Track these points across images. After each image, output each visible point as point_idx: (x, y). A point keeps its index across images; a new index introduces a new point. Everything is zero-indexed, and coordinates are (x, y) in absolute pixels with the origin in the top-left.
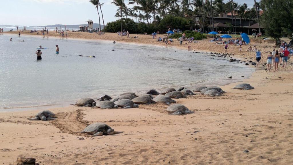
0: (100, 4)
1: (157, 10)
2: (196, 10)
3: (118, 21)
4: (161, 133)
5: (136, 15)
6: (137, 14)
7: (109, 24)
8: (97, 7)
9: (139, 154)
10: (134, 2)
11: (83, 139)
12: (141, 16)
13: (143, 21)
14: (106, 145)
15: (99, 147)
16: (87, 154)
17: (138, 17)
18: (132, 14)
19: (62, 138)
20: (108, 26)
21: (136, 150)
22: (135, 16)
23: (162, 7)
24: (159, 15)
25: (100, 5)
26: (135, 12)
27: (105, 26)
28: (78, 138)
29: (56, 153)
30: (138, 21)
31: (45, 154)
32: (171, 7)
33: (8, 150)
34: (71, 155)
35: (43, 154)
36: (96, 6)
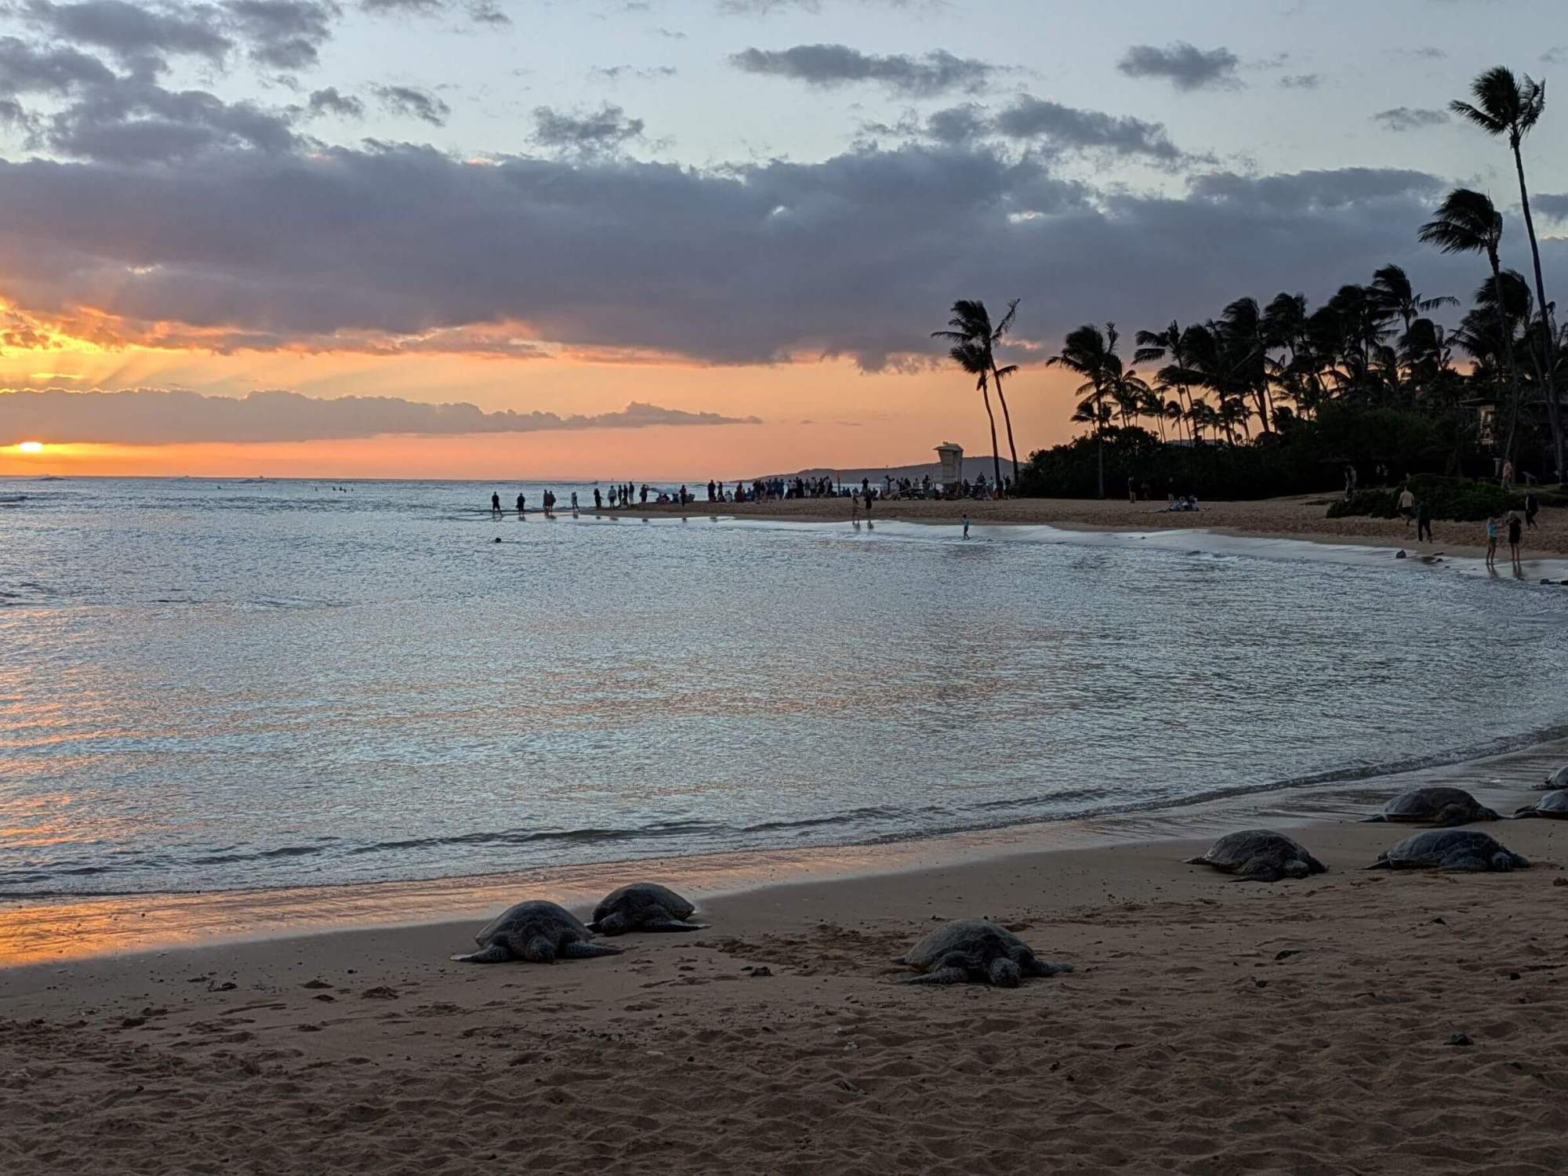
0: (998, 369)
1: (1278, 381)
2: (1479, 374)
3: (1082, 442)
4: (1123, 955)
5: (1174, 410)
6: (1179, 402)
7: (1041, 457)
8: (982, 382)
9: (963, 1038)
10: (1160, 347)
11: (766, 972)
12: (1199, 412)
13: (1210, 434)
14: (848, 998)
15: (817, 1007)
16: (751, 1032)
17: (1186, 418)
18: (1155, 407)
19: (683, 969)
20: (1036, 468)
21: (963, 1024)
22: (1172, 416)
23: (1303, 363)
24: (1292, 405)
25: (997, 374)
26: (1171, 395)
27: (1020, 468)
28: (749, 968)
29: (629, 1025)
30: (1186, 437)
31: (584, 1030)
32: (1347, 365)
33: (446, 1007)
34: (682, 1035)
35: (574, 1028)
36: (978, 375)
